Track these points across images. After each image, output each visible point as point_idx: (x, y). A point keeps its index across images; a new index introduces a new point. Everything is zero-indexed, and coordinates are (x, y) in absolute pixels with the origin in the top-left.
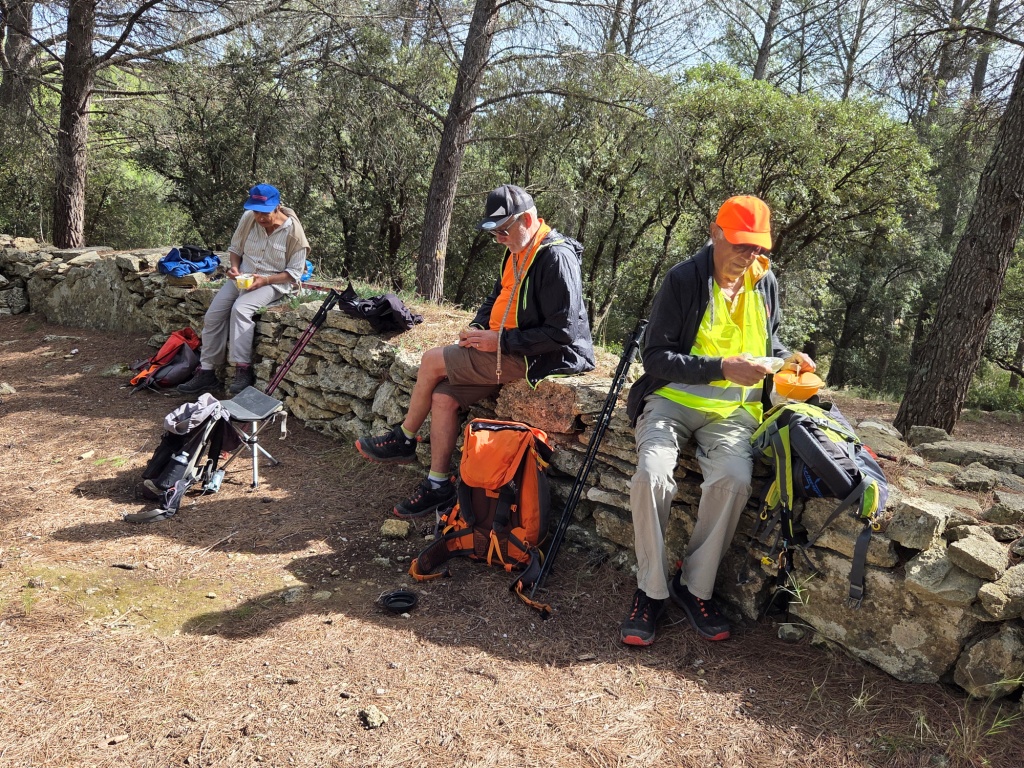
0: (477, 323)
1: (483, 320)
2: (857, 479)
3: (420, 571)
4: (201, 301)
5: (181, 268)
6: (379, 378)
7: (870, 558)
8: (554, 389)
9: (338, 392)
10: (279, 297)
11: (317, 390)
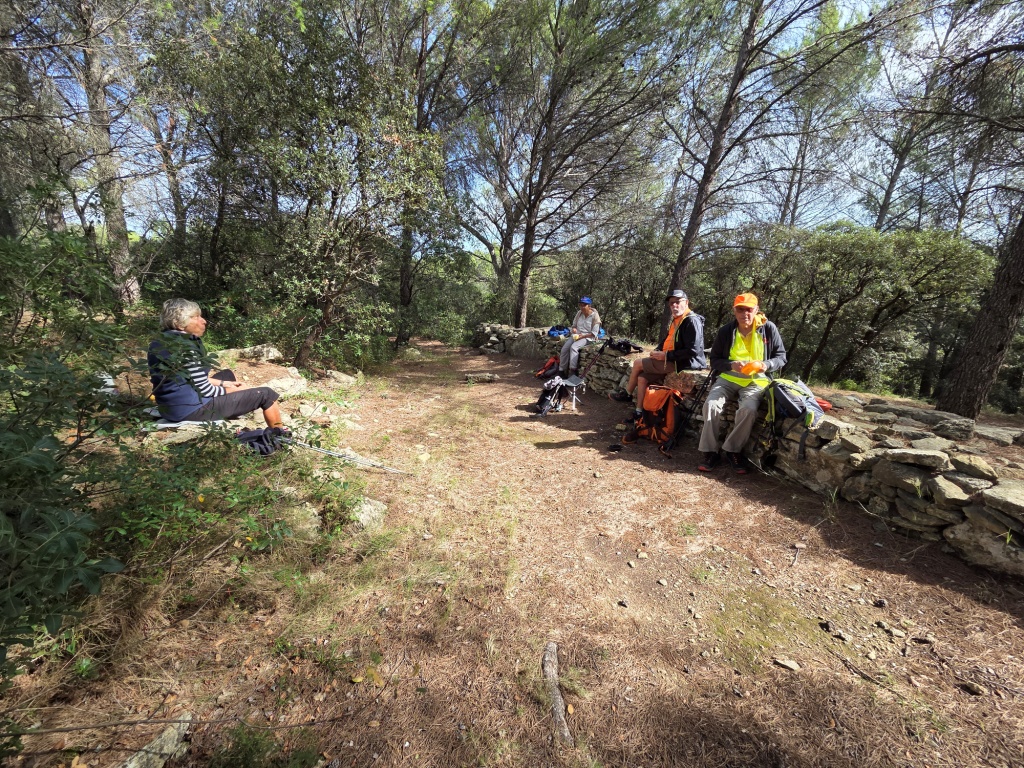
0: (658, 349)
1: (660, 348)
2: (804, 410)
3: (626, 440)
4: (561, 345)
5: (556, 333)
6: (623, 373)
7: (807, 443)
8: (686, 375)
9: (607, 379)
10: (588, 343)
11: (599, 378)
